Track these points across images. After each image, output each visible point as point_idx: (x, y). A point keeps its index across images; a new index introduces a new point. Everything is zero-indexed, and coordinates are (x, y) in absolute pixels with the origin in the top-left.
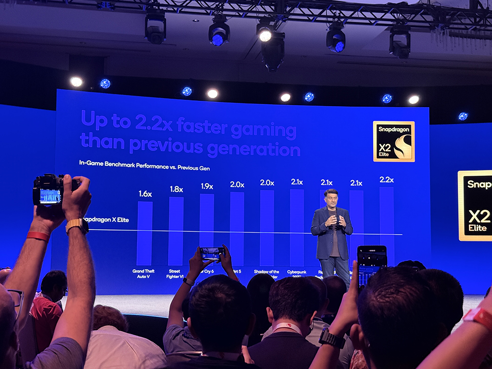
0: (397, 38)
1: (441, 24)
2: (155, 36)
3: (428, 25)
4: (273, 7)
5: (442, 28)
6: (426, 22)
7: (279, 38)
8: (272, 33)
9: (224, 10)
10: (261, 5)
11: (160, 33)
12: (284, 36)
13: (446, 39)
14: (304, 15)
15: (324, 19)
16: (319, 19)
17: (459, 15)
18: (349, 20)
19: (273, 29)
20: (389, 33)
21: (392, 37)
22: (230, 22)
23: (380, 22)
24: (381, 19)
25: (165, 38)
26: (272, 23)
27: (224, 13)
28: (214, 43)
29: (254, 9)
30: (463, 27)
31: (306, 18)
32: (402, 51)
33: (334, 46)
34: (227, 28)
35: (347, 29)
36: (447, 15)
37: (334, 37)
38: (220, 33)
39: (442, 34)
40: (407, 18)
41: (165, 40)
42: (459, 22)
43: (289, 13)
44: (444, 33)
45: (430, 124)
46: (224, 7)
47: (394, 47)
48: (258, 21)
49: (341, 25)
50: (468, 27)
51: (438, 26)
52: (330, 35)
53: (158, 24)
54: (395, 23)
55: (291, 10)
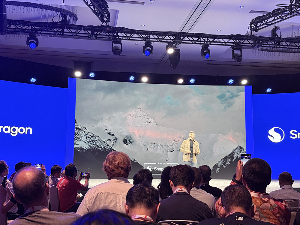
0: (235, 52)
1: (257, 45)
2: (116, 51)
3: (251, 45)
4: (174, 37)
5: (258, 47)
6: (250, 43)
7: (177, 52)
8: (174, 49)
9: (150, 38)
10: (169, 36)
11: (119, 50)
12: (180, 52)
13: (260, 52)
14: (190, 40)
15: (200, 42)
16: (197, 42)
17: (266, 40)
18: (212, 43)
19: (174, 47)
20: (232, 49)
21: (233, 51)
22: (153, 44)
23: (227, 44)
24: (228, 42)
25: (121, 52)
26: (174, 45)
27: (150, 40)
29: (165, 38)
30: (268, 46)
31: (190, 42)
32: (238, 58)
33: (205, 55)
34: (152, 47)
35: (211, 47)
36: (260, 40)
37: (204, 51)
38: (148, 50)
39: (258, 50)
40: (241, 42)
41: (121, 53)
42: (266, 43)
43: (182, 40)
44: (259, 49)
45: (253, 94)
46: (150, 37)
47: (234, 56)
48: (167, 44)
49: (208, 45)
50: (271, 46)
51: (256, 46)
52: (202, 50)
53: (118, 45)
54: (235, 44)
55: (183, 38)
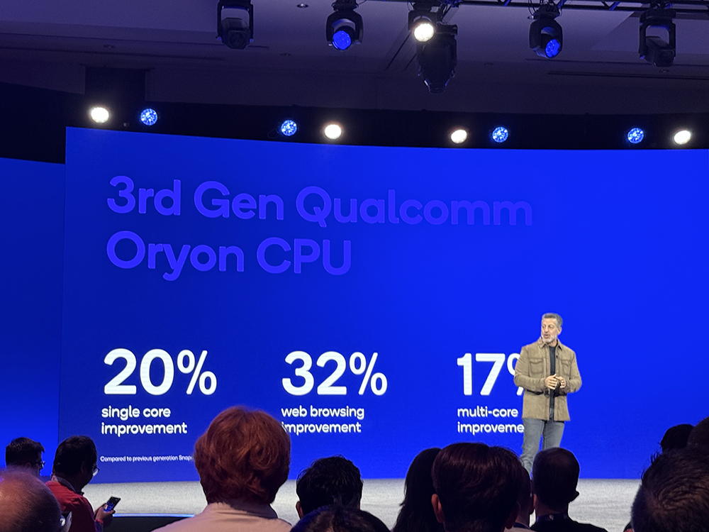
0: (651, 31)
2: (233, 35)
7: (446, 34)
8: (434, 24)
11: (242, 29)
12: (456, 31)
15: (525, 1)
16: (516, 0)
18: (568, 3)
19: (436, 19)
20: (638, 23)
21: (643, 29)
22: (363, 8)
23: (621, 5)
26: (435, 9)
28: (335, 45)
32: (661, 54)
33: (543, 46)
34: (357, 19)
35: (565, 18)
37: (543, 32)
38: (346, 29)
41: (251, 40)
47: (647, 47)
48: (410, 7)
49: (554, 10)
52: (535, 28)
53: (241, 14)
54: (648, 6)
